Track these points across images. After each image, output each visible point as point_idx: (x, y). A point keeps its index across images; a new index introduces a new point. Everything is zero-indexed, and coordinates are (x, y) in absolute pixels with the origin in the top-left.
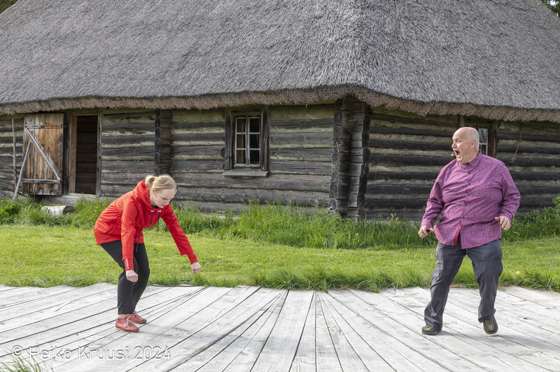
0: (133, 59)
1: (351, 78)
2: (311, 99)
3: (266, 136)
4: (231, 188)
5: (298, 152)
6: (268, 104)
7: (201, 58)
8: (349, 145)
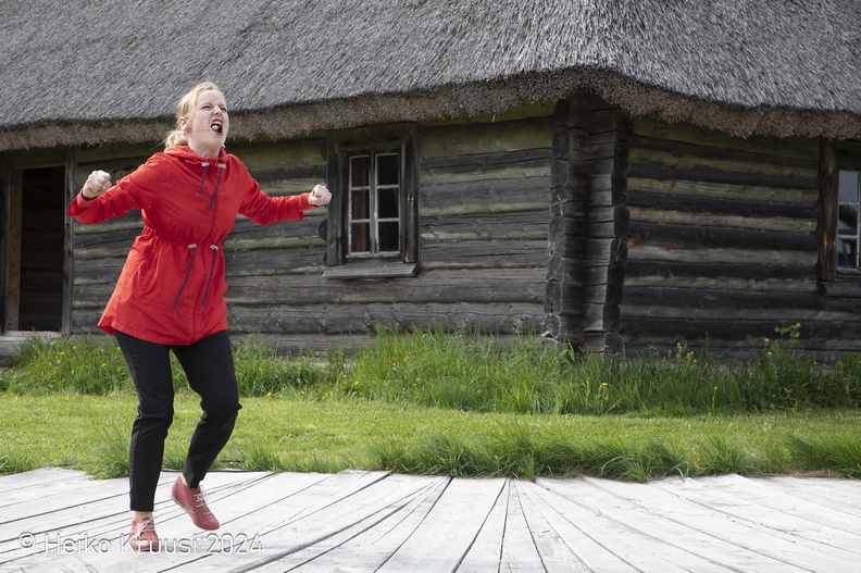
0: (137, 45)
1: (587, 53)
2: (503, 101)
3: (412, 191)
4: (341, 303)
5: (479, 221)
6: (414, 118)
7: (277, 35)
8: (584, 201)
